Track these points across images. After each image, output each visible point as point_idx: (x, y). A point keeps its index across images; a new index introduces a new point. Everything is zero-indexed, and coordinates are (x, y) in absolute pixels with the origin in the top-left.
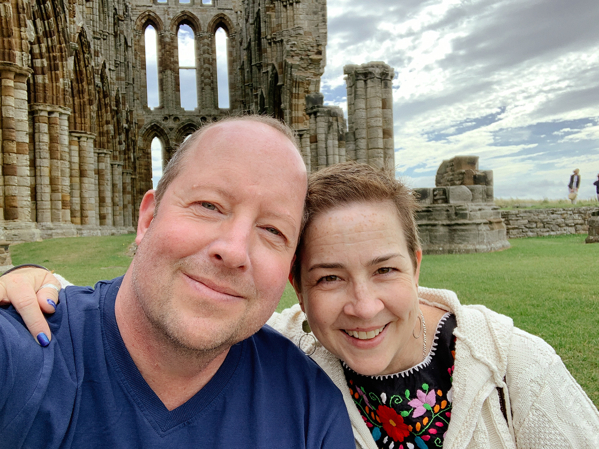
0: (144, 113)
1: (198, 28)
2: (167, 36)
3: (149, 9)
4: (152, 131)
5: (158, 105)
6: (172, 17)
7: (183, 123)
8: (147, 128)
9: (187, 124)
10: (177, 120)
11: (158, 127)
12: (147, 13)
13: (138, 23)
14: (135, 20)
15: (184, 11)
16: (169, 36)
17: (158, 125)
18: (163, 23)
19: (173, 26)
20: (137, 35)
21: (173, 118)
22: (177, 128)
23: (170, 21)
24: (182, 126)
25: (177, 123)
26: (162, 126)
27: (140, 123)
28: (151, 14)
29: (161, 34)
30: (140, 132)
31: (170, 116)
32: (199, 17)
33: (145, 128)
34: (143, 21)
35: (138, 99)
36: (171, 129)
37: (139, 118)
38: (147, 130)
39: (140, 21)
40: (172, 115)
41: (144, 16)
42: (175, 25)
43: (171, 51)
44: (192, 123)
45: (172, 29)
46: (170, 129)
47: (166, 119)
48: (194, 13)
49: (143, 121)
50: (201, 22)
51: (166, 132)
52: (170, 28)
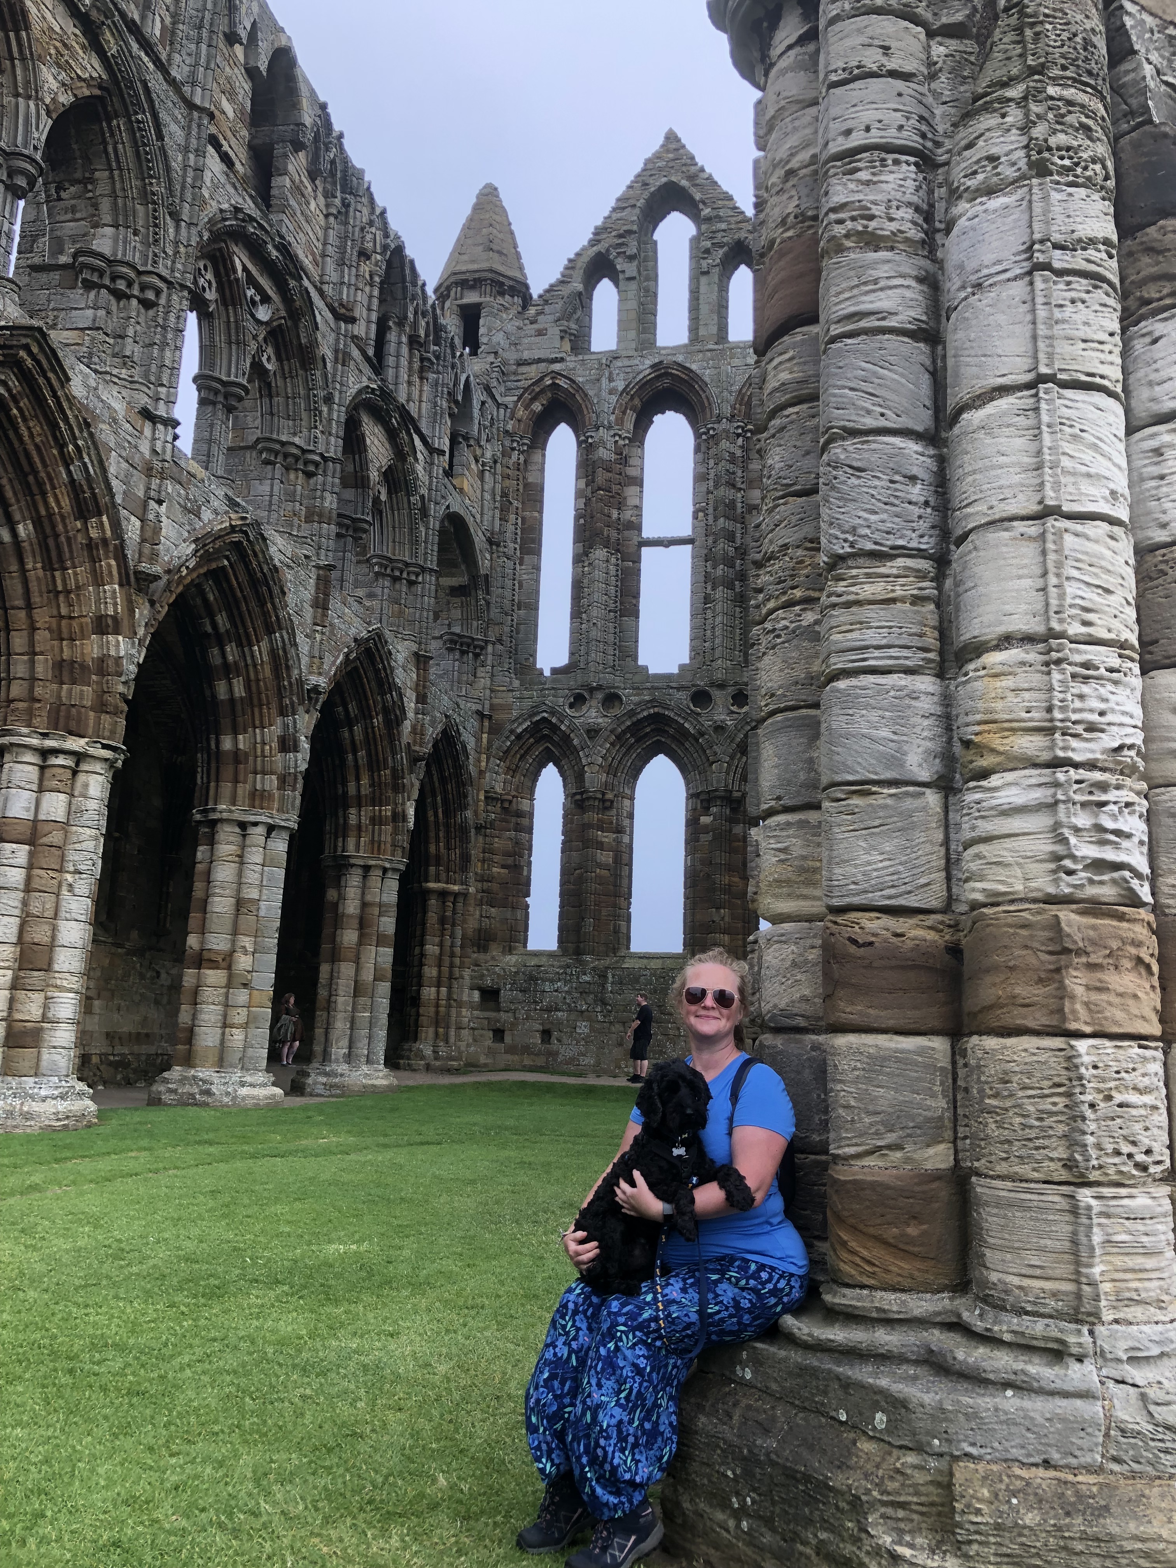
0: (516, 683)
1: (704, 409)
2: (602, 442)
3: (557, 367)
4: (537, 742)
6: (620, 385)
7: (631, 713)
8: (519, 730)
9: (645, 714)
10: (617, 703)
11: (555, 728)
12: (548, 382)
13: (521, 413)
14: (511, 406)
15: (661, 362)
16: (610, 445)
17: (554, 720)
18: (592, 404)
19: (624, 413)
20: (513, 449)
21: (600, 696)
22: (612, 732)
23: (614, 398)
24: (628, 723)
25: (617, 711)
26: (567, 722)
27: (499, 716)
28: (562, 382)
29: (586, 441)
30: (496, 744)
31: (592, 690)
32: (707, 375)
33: (512, 731)
34: (537, 407)
35: (500, 641)
36: (593, 732)
37: (496, 701)
38: (519, 737)
39: (527, 407)
40: (600, 688)
41: (537, 389)
42: (633, 409)
43: (615, 488)
44: (661, 711)
45: (620, 421)
46: (588, 732)
47: (578, 700)
48: (694, 367)
49: (508, 708)
50: (713, 390)
51: (576, 742)
52: (613, 418)
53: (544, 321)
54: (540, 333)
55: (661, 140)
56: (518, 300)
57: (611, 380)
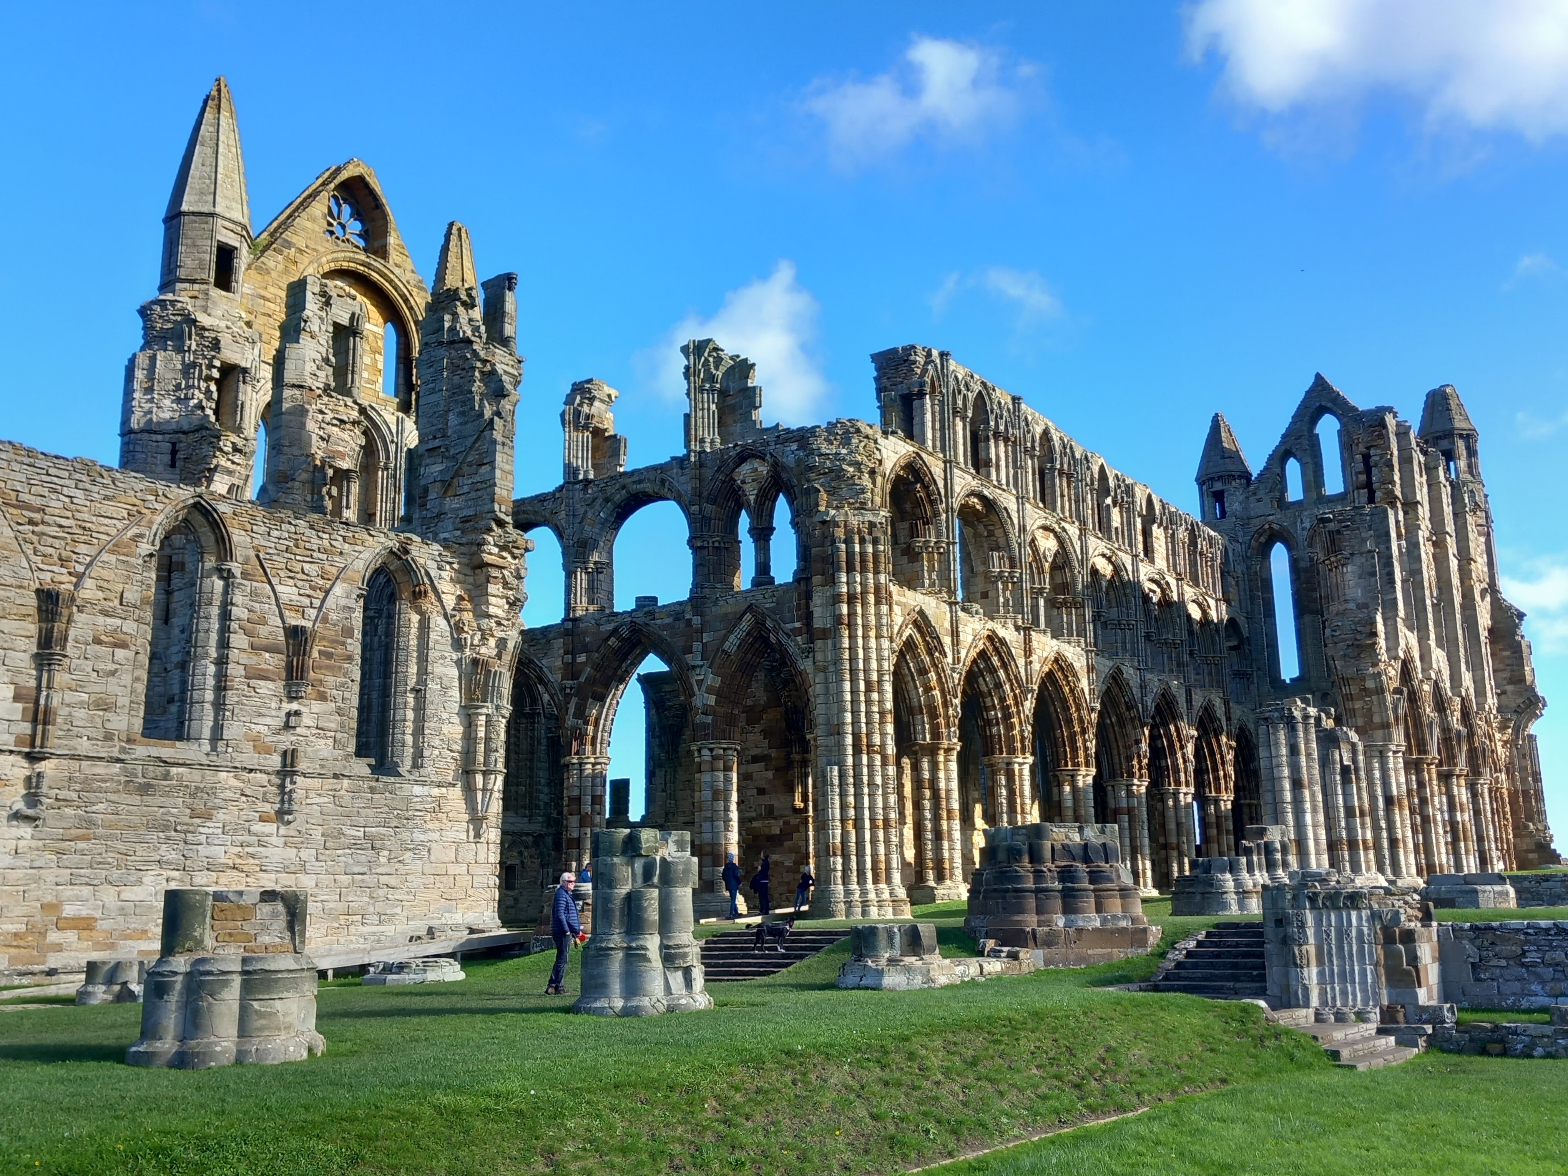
0: (1273, 691)
3: (1271, 517)
5: (1296, 673)
6: (1308, 525)
12: (1266, 526)
13: (1255, 543)
18: (1294, 532)
19: (1312, 540)
23: (1305, 533)
28: (1274, 526)
29: (1292, 551)
34: (1263, 539)
39: (1256, 541)
41: (1262, 529)
53: (1261, 494)
54: (1259, 500)
55: (1312, 379)
56: (1243, 481)
57: (1302, 522)
